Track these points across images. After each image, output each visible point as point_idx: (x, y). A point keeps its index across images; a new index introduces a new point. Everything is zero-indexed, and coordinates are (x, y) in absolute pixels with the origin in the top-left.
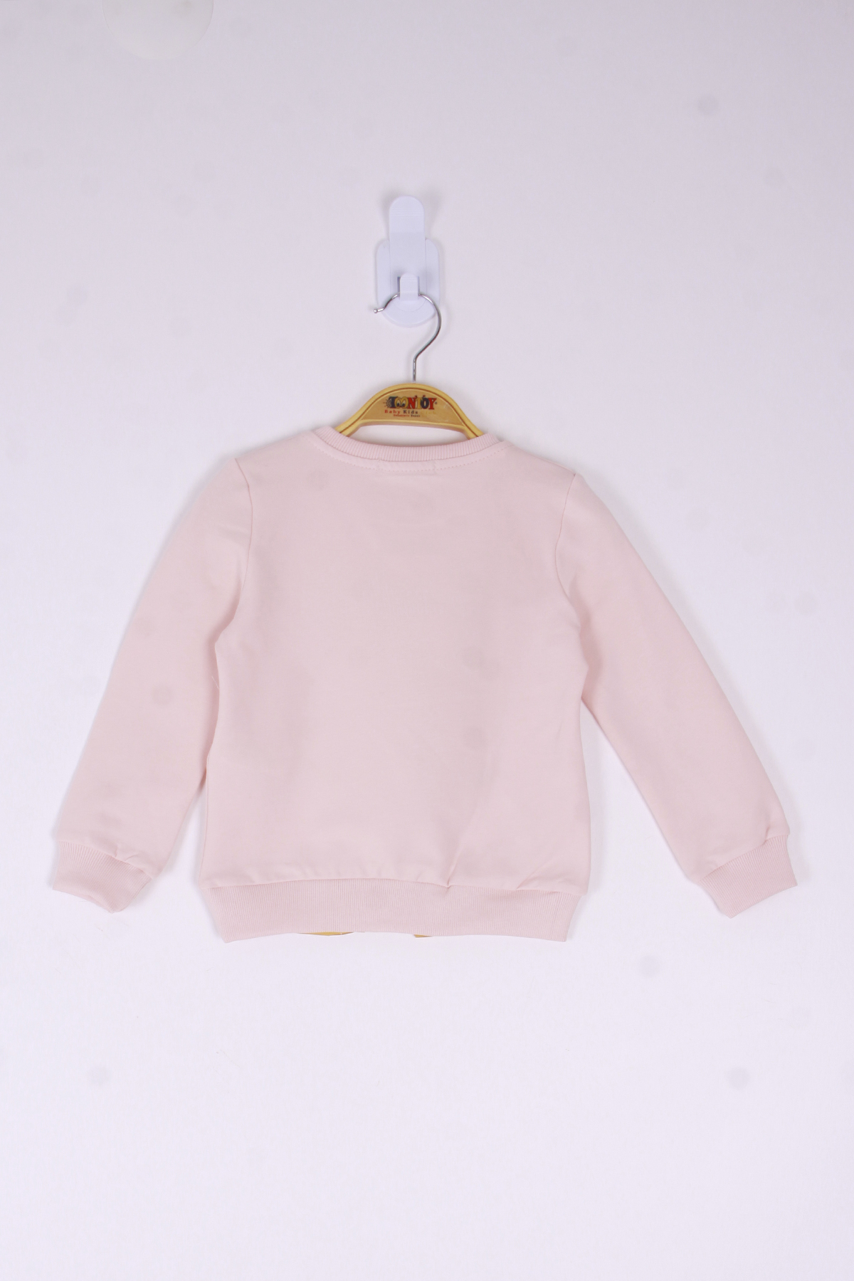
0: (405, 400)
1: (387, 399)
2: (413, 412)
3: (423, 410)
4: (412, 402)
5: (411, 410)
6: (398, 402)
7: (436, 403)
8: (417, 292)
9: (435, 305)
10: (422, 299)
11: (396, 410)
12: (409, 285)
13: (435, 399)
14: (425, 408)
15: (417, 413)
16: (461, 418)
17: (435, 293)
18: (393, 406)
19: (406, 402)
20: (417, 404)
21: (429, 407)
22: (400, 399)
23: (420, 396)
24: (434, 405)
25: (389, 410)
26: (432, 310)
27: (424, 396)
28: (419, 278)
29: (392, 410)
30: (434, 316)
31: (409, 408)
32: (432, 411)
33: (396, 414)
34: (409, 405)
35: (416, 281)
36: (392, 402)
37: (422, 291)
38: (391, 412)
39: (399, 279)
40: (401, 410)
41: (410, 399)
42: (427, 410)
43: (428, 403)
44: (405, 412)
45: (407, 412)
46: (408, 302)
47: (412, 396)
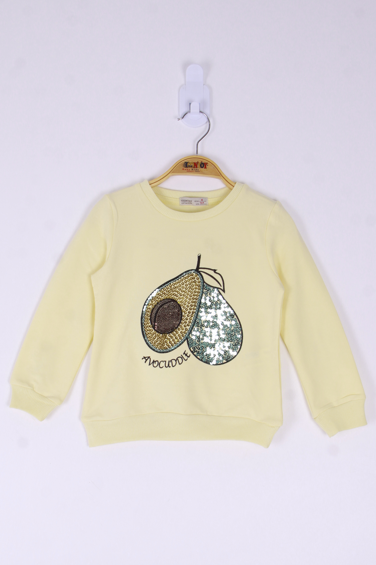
0: (192, 163)
1: (184, 163)
2: (196, 170)
3: (201, 168)
4: (196, 165)
5: (195, 169)
6: (189, 165)
7: (208, 165)
8: (199, 111)
9: (208, 118)
10: (201, 114)
11: (188, 168)
12: (195, 107)
13: (207, 163)
14: (202, 168)
15: (198, 170)
16: (220, 173)
17: (207, 111)
18: (187, 167)
19: (193, 165)
20: (198, 166)
21: (204, 167)
22: (190, 163)
23: (200, 162)
24: (207, 166)
25: (185, 168)
26: (206, 120)
27: (202, 162)
28: (200, 104)
29: (186, 168)
30: (207, 122)
31: (194, 167)
32: (206, 169)
33: (188, 170)
34: (194, 166)
35: (199, 106)
36: (186, 165)
37: (202, 110)
38: (185, 170)
39: (190, 104)
40: (191, 169)
41: (195, 163)
42: (203, 169)
43: (204, 165)
44: (192, 169)
45: (193, 169)
46: (194, 115)
47: (196, 162)
